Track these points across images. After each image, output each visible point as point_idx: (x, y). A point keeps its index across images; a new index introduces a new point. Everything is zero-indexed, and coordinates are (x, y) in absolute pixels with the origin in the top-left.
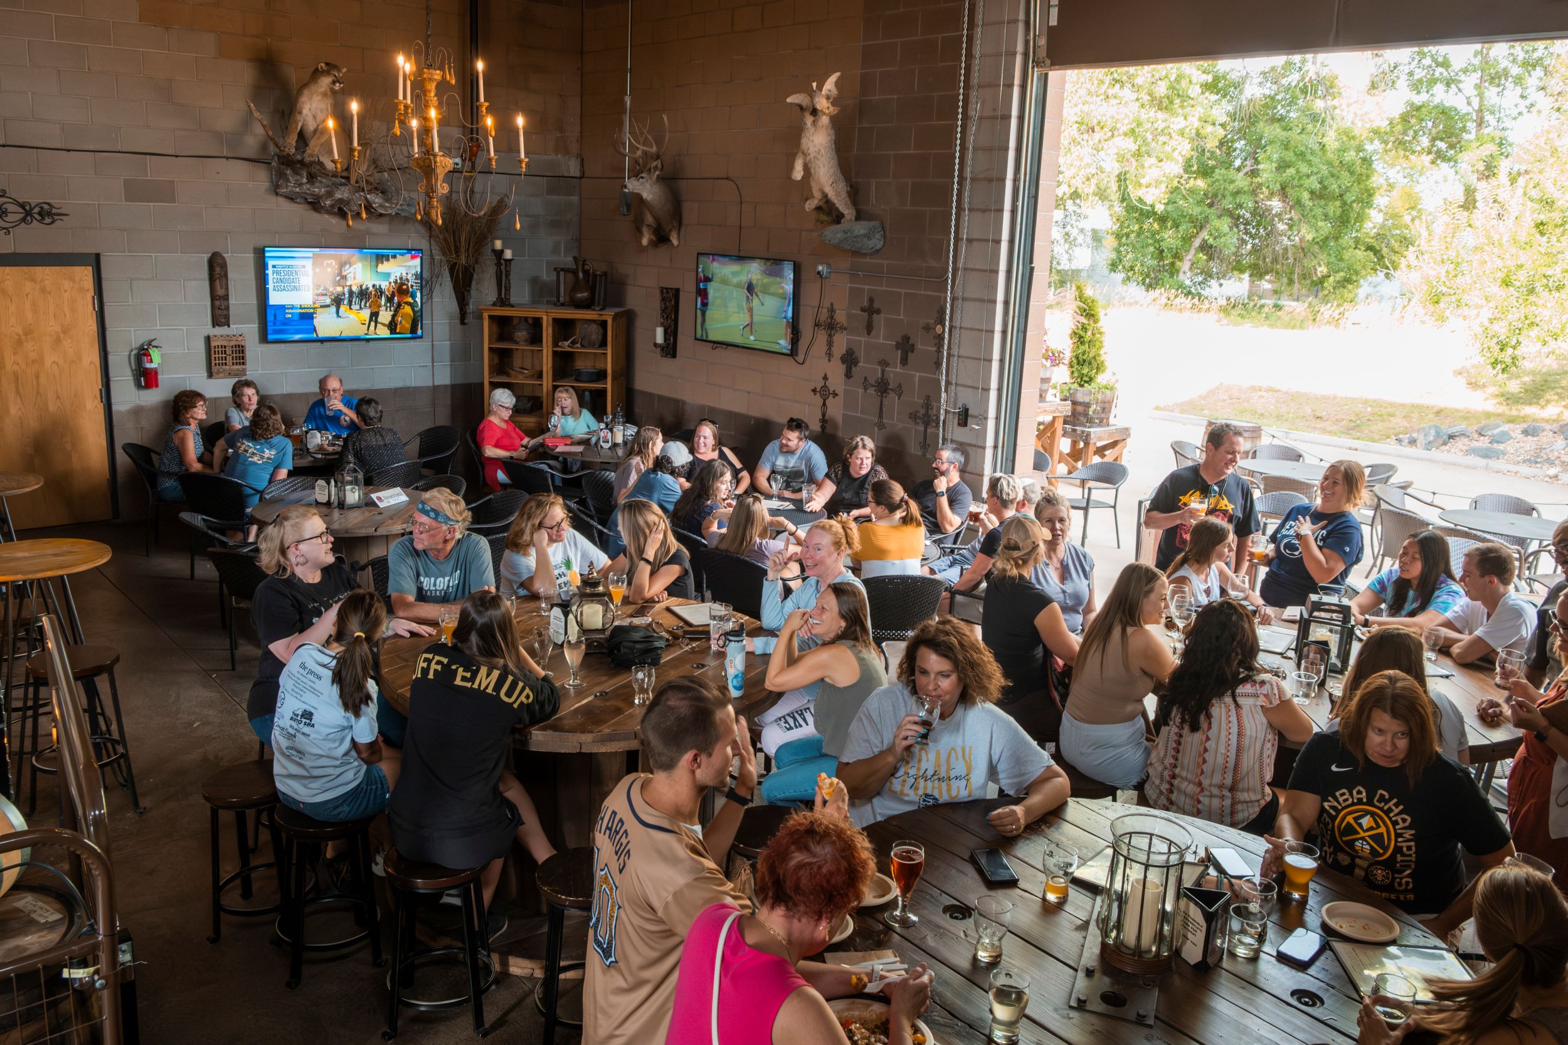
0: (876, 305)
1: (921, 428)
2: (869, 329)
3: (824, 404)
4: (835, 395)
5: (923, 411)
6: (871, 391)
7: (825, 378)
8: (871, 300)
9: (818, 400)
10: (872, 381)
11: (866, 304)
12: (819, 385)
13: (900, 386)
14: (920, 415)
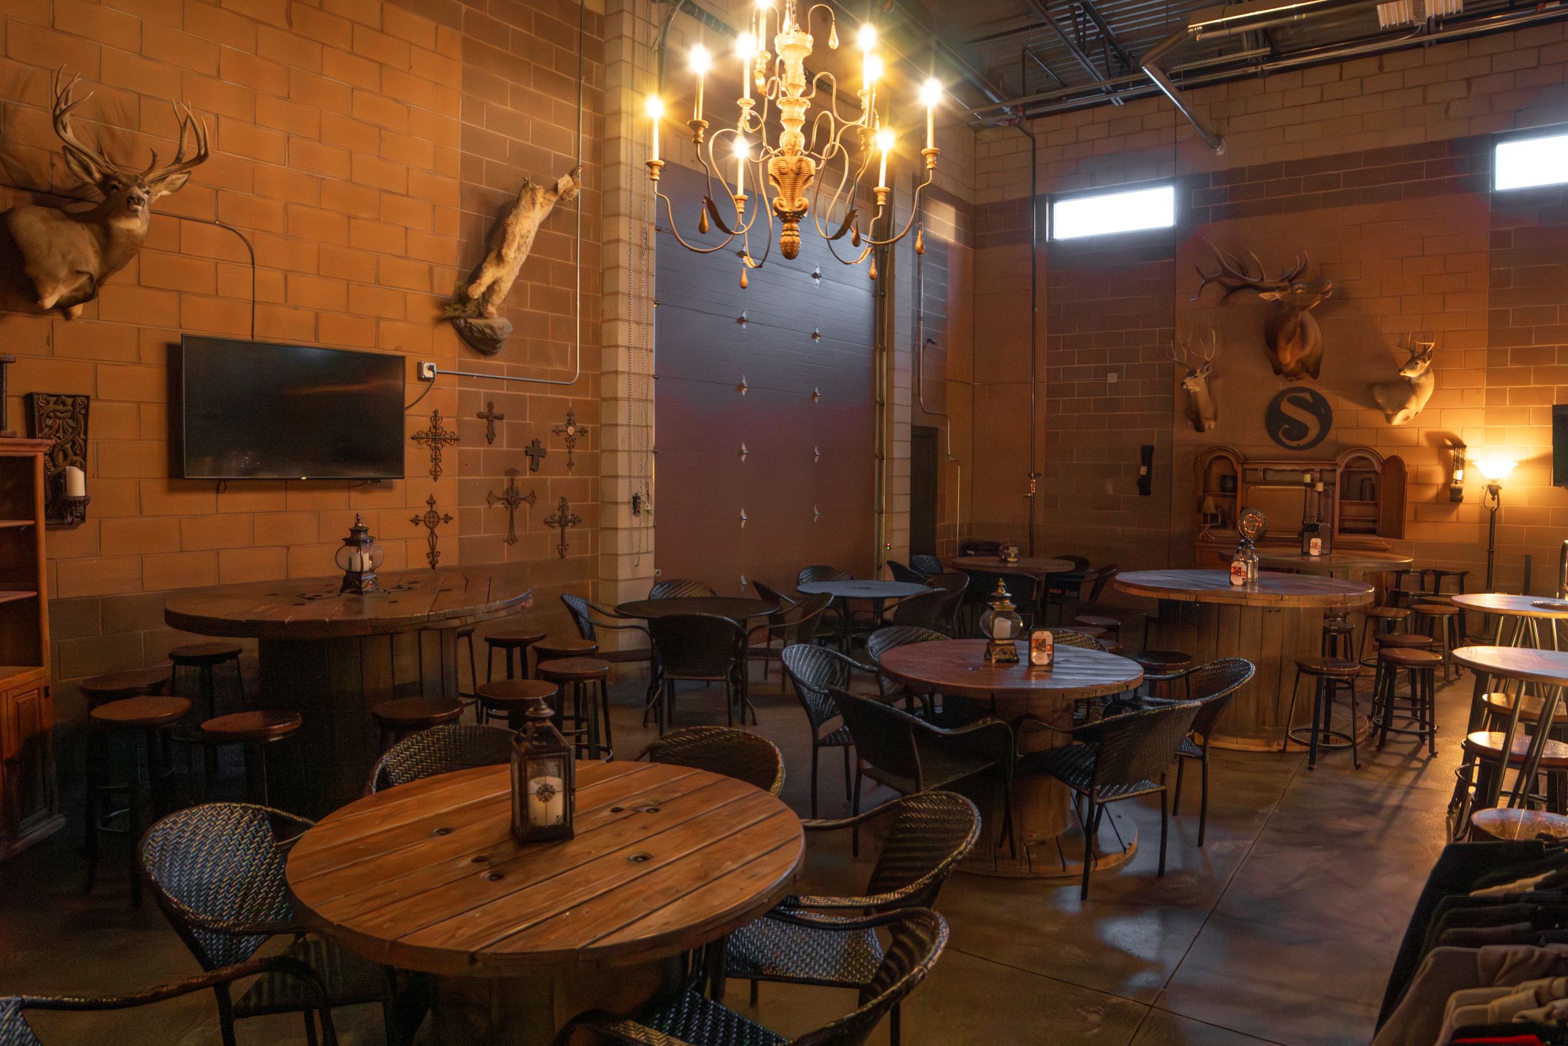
0: (497, 410)
1: (557, 531)
2: (490, 438)
3: (432, 533)
4: (447, 519)
5: (559, 513)
6: (499, 505)
7: (431, 502)
8: (490, 406)
9: (422, 530)
10: (499, 494)
11: (483, 409)
12: (423, 511)
13: (533, 494)
14: (557, 518)
